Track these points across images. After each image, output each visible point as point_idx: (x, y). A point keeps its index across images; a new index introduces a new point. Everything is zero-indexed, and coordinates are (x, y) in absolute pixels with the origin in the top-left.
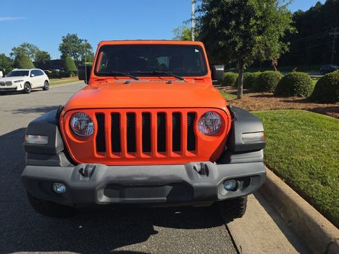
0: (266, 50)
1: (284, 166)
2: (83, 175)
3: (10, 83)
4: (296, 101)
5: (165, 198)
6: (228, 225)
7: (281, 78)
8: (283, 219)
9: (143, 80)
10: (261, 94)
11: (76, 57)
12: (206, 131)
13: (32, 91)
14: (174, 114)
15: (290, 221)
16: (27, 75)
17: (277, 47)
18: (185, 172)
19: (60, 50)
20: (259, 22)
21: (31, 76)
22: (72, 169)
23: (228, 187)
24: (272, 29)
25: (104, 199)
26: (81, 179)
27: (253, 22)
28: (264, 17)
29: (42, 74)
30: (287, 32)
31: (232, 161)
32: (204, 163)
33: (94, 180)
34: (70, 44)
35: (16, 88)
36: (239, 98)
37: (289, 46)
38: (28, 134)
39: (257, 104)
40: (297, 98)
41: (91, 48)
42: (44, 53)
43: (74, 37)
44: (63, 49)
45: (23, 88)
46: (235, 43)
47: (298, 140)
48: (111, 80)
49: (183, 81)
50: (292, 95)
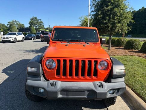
0: (121, 30)
1: (130, 82)
2: (52, 85)
3: (8, 38)
4: (134, 52)
5: (86, 97)
6: (108, 108)
7: (127, 41)
8: (130, 106)
9: (72, 44)
10: (118, 47)
11: (36, 27)
12: (101, 68)
13: (17, 42)
14: (88, 61)
15: (134, 107)
16: (15, 35)
17: (126, 28)
18: (93, 86)
19: (29, 23)
20: (119, 18)
21: (17, 35)
22: (47, 82)
23: (110, 92)
24: (124, 21)
25: (60, 96)
26: (51, 87)
27: (116, 18)
28: (121, 16)
29: (22, 34)
30: (130, 22)
31: (112, 81)
32: (101, 82)
33: (56, 88)
34: (34, 22)
35: (10, 40)
36: (109, 49)
37: (131, 28)
38: (28, 67)
39: (117, 53)
40: (134, 50)
41: (42, 23)
42: (22, 25)
43: (36, 18)
44: (31, 23)
45: (13, 40)
46: (108, 26)
47: (136, 70)
48: (59, 43)
49: (89, 45)
50: (132, 49)
